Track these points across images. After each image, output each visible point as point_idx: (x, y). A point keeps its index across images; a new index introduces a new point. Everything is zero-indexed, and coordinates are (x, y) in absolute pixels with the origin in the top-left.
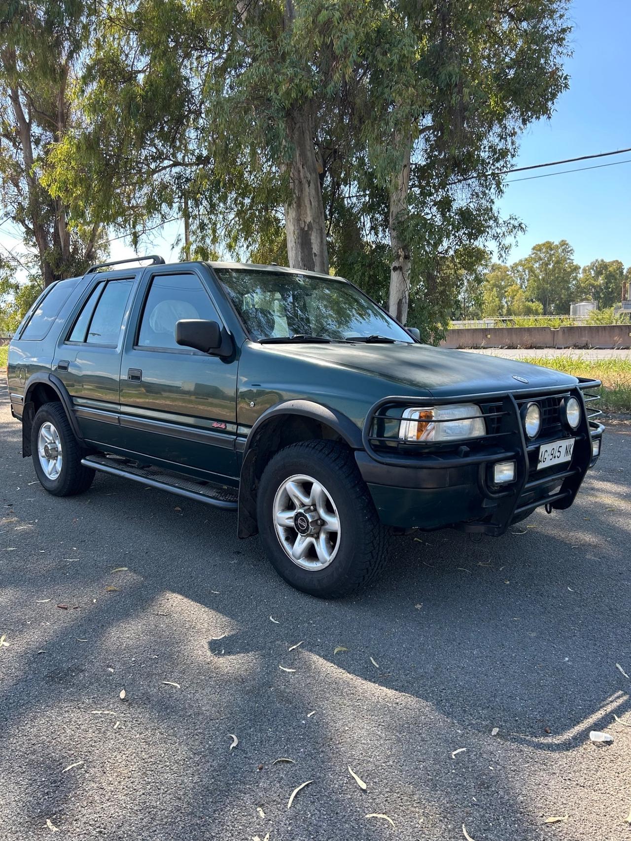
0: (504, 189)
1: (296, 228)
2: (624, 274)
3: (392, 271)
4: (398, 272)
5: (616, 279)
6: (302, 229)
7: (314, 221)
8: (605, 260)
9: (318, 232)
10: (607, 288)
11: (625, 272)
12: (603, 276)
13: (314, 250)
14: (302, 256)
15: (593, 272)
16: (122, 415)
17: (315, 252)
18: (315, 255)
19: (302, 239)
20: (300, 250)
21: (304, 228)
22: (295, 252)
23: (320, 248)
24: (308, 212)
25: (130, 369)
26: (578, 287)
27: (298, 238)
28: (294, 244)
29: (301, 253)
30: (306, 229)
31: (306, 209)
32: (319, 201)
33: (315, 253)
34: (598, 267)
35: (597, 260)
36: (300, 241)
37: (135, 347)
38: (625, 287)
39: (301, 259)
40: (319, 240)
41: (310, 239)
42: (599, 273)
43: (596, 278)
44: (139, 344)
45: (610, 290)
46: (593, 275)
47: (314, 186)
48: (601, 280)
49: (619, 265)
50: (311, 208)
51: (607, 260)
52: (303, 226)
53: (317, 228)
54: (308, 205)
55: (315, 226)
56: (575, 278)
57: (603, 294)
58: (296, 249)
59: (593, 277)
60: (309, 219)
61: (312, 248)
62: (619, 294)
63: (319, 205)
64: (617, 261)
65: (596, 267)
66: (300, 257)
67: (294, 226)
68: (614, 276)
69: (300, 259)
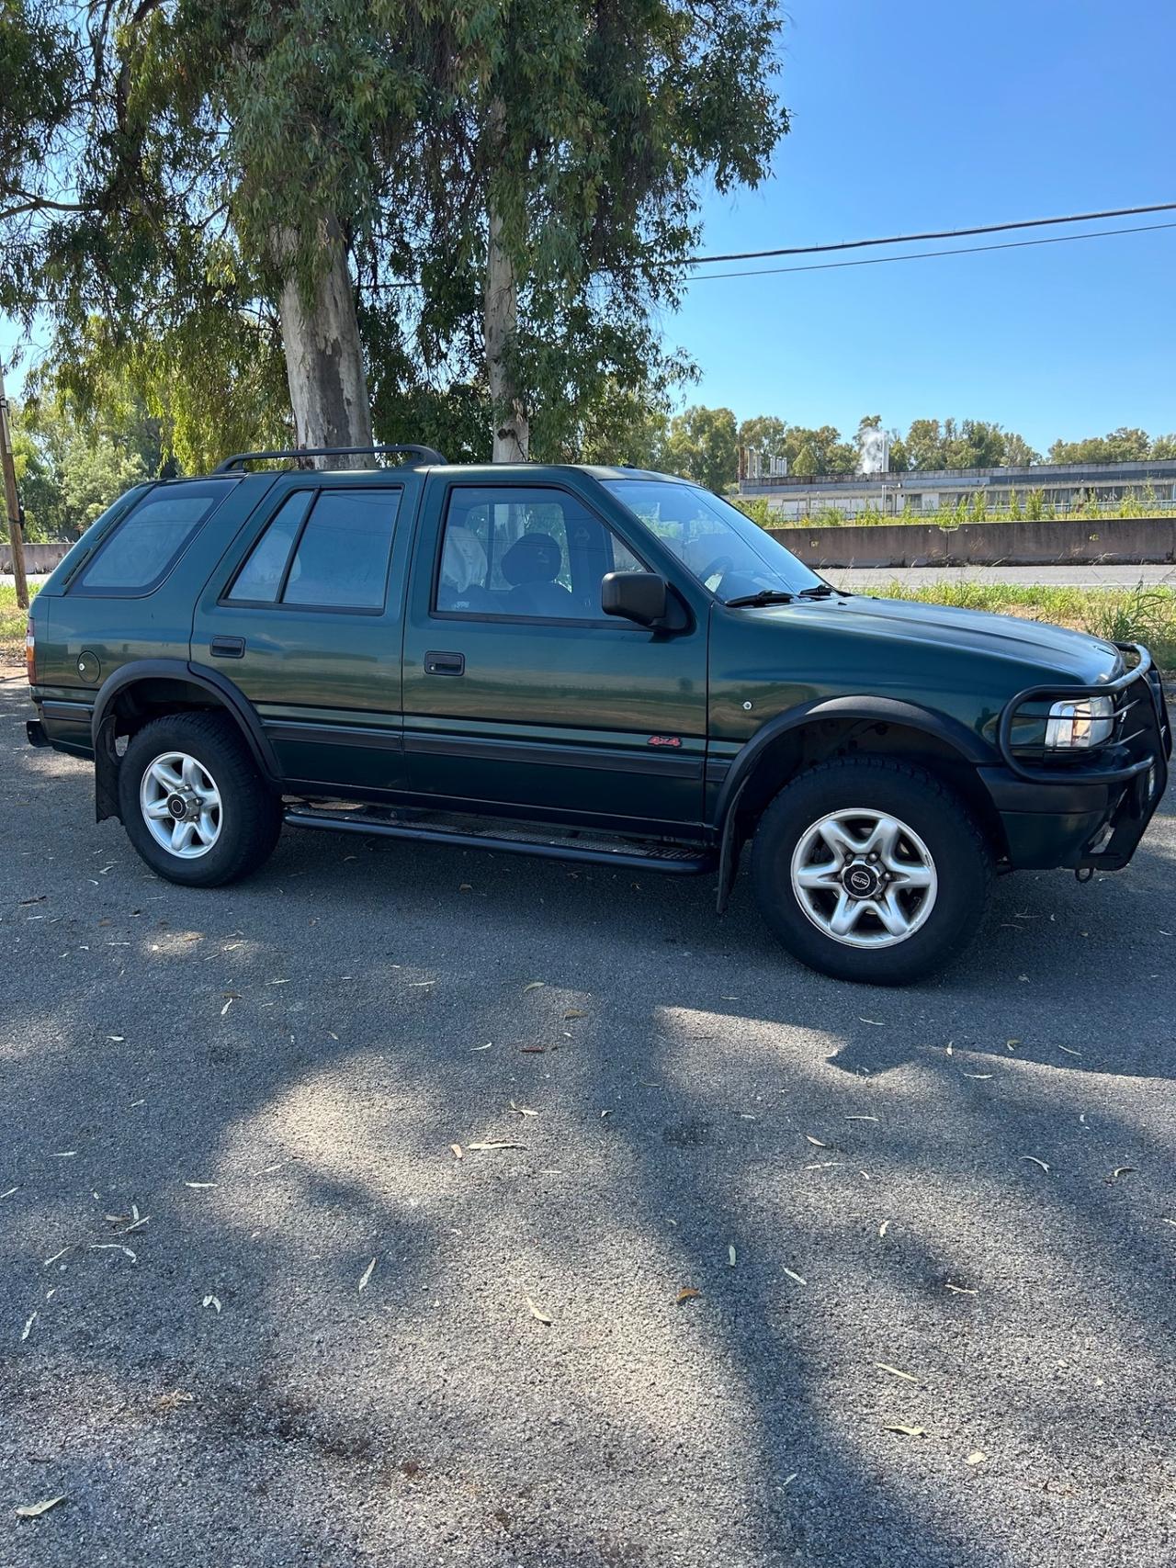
0: (680, 296)
1: (310, 349)
2: (737, 432)
3: (496, 439)
4: (509, 439)
5: (726, 442)
6: (321, 353)
7: (343, 337)
8: (707, 408)
9: (352, 358)
10: (713, 456)
11: (738, 428)
12: (706, 435)
13: (345, 392)
14: (323, 405)
15: (688, 428)
16: (406, 733)
17: (349, 397)
18: (349, 403)
19: (322, 371)
20: (318, 392)
21: (324, 352)
22: (307, 396)
23: (357, 389)
24: (332, 320)
25: (429, 654)
26: (668, 454)
27: (314, 369)
28: (306, 381)
29: (321, 399)
30: (329, 352)
31: (328, 315)
32: (349, 300)
33: (348, 400)
34: (698, 419)
35: (694, 408)
36: (317, 374)
37: (433, 613)
38: (742, 456)
39: (322, 409)
40: (354, 375)
41: (337, 373)
42: (698, 431)
43: (694, 440)
44: (439, 608)
45: (718, 460)
46: (689, 434)
47: (339, 269)
48: (702, 444)
49: (728, 414)
50: (337, 312)
51: (711, 408)
52: (323, 346)
53: (351, 351)
54: (331, 308)
55: (345, 347)
56: (662, 440)
57: (707, 467)
58: (311, 391)
59: (690, 437)
60: (334, 334)
61: (342, 390)
62: (733, 469)
63: (350, 307)
64: (725, 409)
65: (694, 420)
66: (319, 405)
67: (305, 345)
68: (723, 436)
69: (318, 410)
